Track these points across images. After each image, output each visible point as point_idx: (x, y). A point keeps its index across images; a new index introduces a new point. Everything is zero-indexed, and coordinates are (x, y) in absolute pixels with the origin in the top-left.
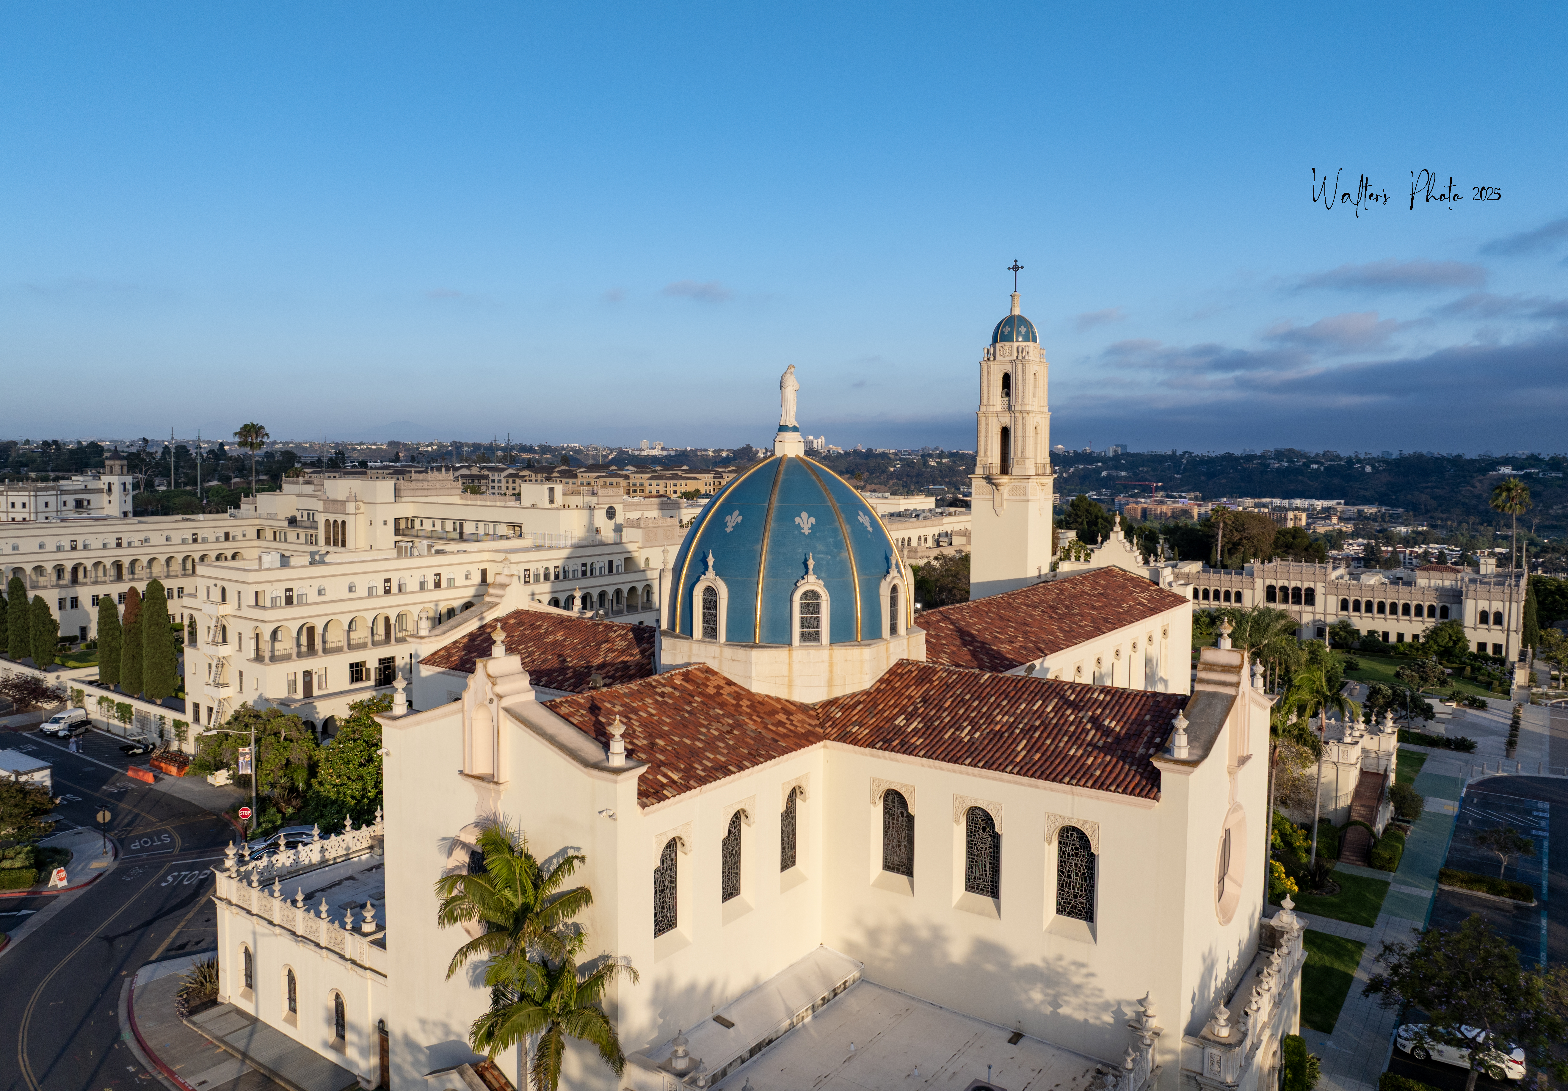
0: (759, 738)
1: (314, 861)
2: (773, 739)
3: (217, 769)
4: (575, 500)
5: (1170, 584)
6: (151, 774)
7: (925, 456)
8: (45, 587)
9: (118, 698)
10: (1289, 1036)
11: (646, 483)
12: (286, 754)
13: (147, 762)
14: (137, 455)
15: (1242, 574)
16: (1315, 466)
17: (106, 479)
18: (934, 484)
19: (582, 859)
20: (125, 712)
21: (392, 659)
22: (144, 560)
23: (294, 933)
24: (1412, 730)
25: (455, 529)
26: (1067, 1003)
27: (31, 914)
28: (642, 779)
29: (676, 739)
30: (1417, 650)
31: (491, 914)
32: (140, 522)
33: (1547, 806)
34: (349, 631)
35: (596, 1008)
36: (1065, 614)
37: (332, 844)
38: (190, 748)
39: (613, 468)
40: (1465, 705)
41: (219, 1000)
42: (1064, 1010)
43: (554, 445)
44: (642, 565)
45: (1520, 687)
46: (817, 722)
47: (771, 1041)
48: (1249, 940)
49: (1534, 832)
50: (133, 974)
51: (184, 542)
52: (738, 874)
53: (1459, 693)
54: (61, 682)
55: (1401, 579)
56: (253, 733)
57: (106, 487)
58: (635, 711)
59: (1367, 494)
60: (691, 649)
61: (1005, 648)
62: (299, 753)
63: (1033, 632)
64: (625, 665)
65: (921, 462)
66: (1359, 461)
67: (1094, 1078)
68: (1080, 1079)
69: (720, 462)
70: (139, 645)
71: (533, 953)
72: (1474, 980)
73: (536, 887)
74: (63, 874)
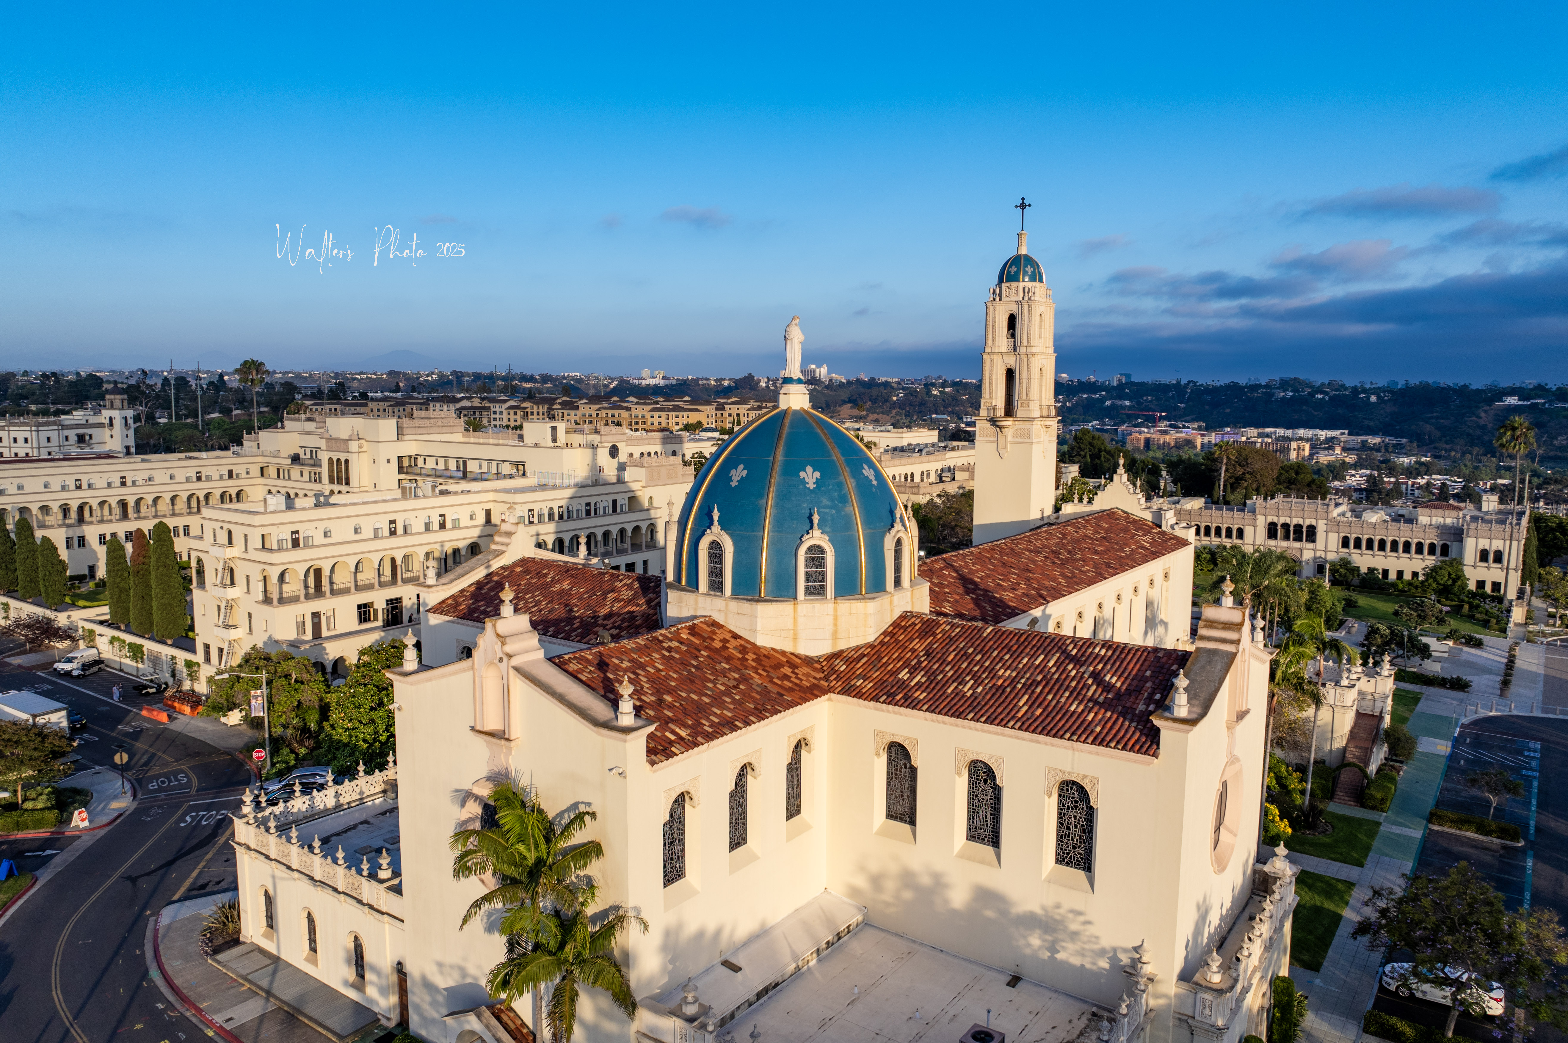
0: (765, 692)
1: (329, 806)
2: (778, 693)
3: (231, 709)
4: (577, 439)
5: (1172, 527)
6: (165, 714)
7: (928, 386)
8: (51, 527)
9: (129, 638)
10: (1278, 977)
11: (648, 415)
12: (298, 696)
13: (161, 701)
14: (137, 387)
15: (1243, 511)
16: (1320, 396)
17: (106, 413)
18: (937, 414)
19: (593, 815)
20: (136, 652)
21: (399, 600)
22: (149, 499)
23: (312, 878)
24: (1408, 669)
25: (458, 467)
26: (1064, 948)
27: (56, 854)
28: (650, 737)
29: (684, 695)
30: (1416, 588)
31: (505, 867)
32: (143, 461)
33: (1538, 746)
34: (356, 573)
35: (609, 957)
36: (1067, 559)
37: (346, 789)
38: (202, 688)
39: (615, 399)
40: (1462, 643)
41: (242, 939)
42: (1060, 956)
43: (555, 375)
44: (646, 504)
45: (1516, 625)
46: (822, 675)
47: (777, 985)
48: (1242, 886)
49: (1524, 772)
50: (157, 913)
51: (188, 480)
52: (745, 824)
53: (1456, 631)
54: (71, 622)
55: (1403, 516)
56: (264, 676)
57: (107, 421)
58: (642, 666)
59: (1372, 424)
60: (696, 602)
61: (1007, 596)
62: (310, 694)
63: (1036, 579)
64: (632, 616)
65: (924, 391)
66: (1364, 391)
67: (1089, 1020)
68: (1075, 1021)
69: (721, 392)
70: (148, 586)
71: (546, 903)
72: (1460, 925)
73: (548, 840)
74: (85, 815)
